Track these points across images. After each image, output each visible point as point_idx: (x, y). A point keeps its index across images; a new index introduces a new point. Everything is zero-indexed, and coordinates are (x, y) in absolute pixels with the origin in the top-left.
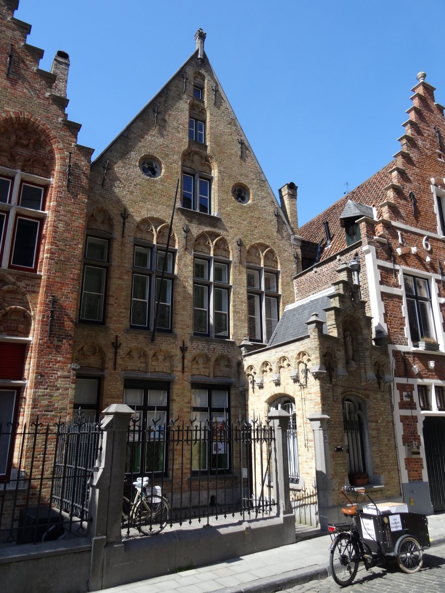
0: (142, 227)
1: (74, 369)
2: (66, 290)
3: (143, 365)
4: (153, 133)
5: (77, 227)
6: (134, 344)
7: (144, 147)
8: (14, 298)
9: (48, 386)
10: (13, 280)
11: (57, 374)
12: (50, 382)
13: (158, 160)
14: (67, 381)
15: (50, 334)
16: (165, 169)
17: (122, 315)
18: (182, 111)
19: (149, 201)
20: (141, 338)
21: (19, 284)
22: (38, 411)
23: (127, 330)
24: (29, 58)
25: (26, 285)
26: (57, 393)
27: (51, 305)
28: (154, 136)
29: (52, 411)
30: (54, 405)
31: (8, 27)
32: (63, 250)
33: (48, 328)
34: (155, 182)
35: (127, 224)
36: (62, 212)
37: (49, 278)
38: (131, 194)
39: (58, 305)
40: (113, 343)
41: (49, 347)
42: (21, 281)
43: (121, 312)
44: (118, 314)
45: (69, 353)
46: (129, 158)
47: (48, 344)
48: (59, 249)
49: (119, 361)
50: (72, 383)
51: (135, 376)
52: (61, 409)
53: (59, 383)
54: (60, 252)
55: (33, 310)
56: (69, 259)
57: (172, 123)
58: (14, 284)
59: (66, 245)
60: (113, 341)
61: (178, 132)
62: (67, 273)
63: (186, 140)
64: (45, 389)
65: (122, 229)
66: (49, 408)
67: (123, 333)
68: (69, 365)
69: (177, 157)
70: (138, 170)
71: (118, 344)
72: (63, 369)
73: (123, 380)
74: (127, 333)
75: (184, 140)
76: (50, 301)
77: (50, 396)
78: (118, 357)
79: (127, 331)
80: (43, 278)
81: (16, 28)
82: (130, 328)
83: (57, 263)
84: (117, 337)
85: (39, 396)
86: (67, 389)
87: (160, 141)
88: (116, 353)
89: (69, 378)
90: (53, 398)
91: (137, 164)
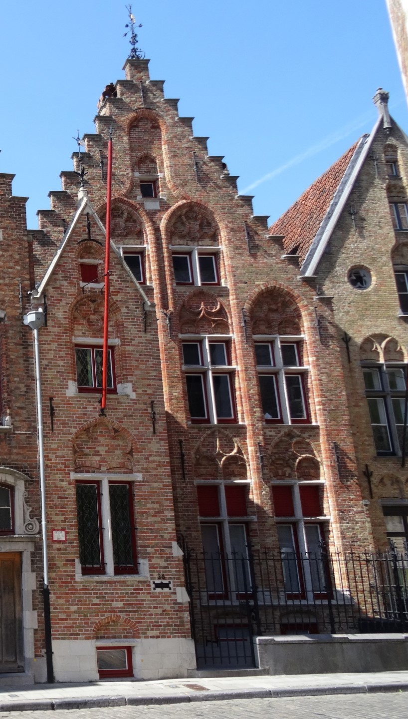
0: (365, 346)
1: (366, 505)
2: (343, 435)
3: (397, 491)
4: (355, 239)
5: (338, 376)
6: (384, 472)
7: (348, 258)
8: (300, 448)
9: (349, 521)
10: (299, 433)
11: (353, 510)
12: (350, 517)
13: (366, 268)
14: (362, 516)
15: (340, 476)
16: (376, 276)
17: (366, 443)
18: (380, 200)
19: (367, 318)
20: (390, 464)
21: (304, 435)
22: (347, 542)
23: (375, 457)
24: (260, 228)
25: (309, 436)
26: (357, 526)
27: (334, 451)
28: (356, 242)
29: (357, 542)
30: (357, 537)
31: (237, 206)
32: (331, 400)
33: (337, 471)
34: (368, 294)
35: (350, 348)
36: (323, 366)
37: (327, 427)
38: (347, 314)
39: (339, 450)
40: (364, 472)
41: (341, 487)
42: (304, 433)
43: (365, 441)
44: (363, 443)
45: (358, 491)
46: (336, 276)
47: (340, 485)
48: (328, 400)
49: (374, 490)
50: (368, 517)
51: (392, 503)
52: (364, 539)
53: (357, 517)
54: (329, 402)
55: (320, 457)
56: (338, 407)
57: (372, 220)
58: (299, 436)
59: (332, 395)
60: (364, 470)
61: (381, 228)
62: (339, 420)
63: (392, 234)
64: (347, 523)
65: (346, 354)
66: (354, 539)
67: (371, 461)
68: (361, 502)
69: (386, 258)
70: (349, 286)
71: (369, 472)
72: (356, 505)
73: (381, 508)
74: (375, 461)
75: (390, 234)
76: (332, 448)
77: (352, 529)
78: (373, 486)
79: (375, 459)
80: (321, 427)
81: (243, 204)
82: (378, 455)
83: (329, 413)
84: (366, 466)
85: (344, 529)
86: (364, 522)
87: (363, 245)
88: (369, 482)
89: (363, 512)
90: (355, 531)
91: (346, 279)
